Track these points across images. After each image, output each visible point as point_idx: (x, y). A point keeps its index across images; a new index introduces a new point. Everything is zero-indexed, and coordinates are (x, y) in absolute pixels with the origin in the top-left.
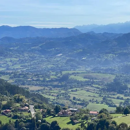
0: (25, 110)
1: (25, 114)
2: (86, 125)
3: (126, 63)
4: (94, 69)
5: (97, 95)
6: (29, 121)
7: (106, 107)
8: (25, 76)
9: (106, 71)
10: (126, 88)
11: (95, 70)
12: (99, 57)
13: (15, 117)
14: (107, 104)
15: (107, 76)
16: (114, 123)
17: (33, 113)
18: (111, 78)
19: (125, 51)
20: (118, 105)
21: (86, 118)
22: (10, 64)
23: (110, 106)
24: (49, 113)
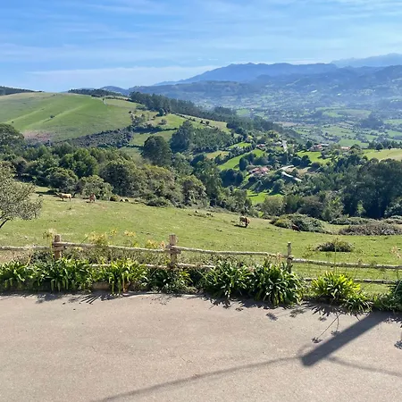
0: (278, 145)
1: (278, 149)
2: (337, 160)
3: (383, 98)
4: (349, 106)
5: (350, 131)
6: (281, 155)
7: (359, 143)
8: (279, 113)
9: (361, 107)
10: (381, 124)
11: (352, 106)
12: (355, 92)
13: (269, 151)
14: (359, 139)
15: (362, 112)
16: (366, 158)
17: (285, 147)
18: (366, 114)
19: (384, 86)
20: (371, 141)
21: (337, 153)
22: (265, 101)
23: (363, 142)
24: (301, 148)
